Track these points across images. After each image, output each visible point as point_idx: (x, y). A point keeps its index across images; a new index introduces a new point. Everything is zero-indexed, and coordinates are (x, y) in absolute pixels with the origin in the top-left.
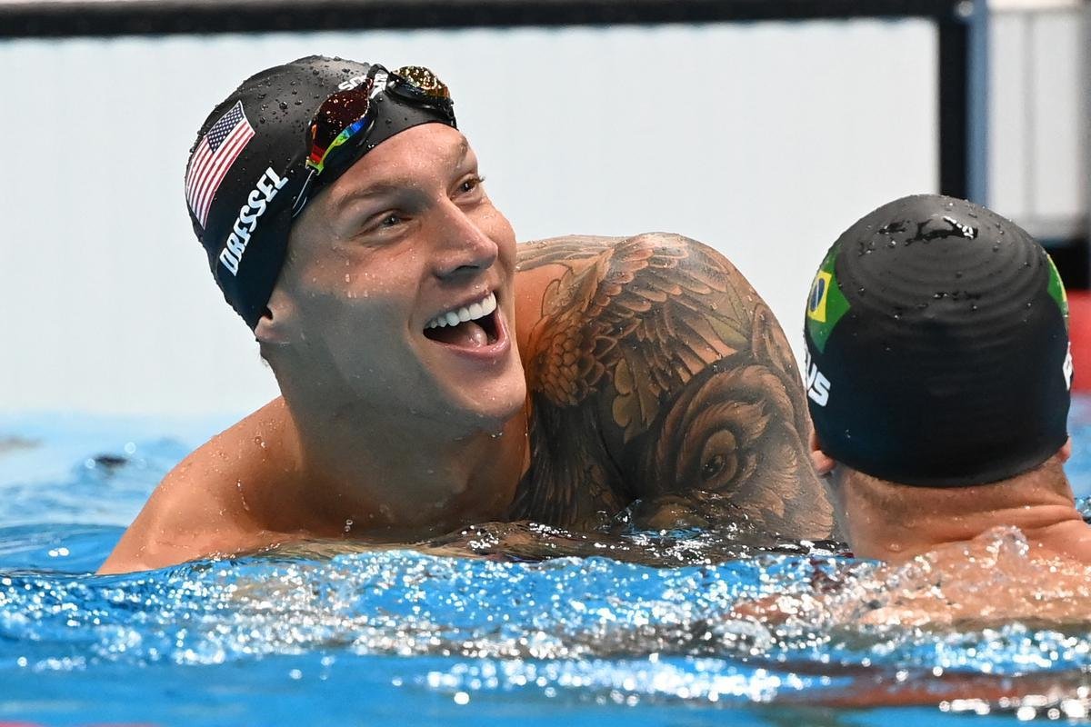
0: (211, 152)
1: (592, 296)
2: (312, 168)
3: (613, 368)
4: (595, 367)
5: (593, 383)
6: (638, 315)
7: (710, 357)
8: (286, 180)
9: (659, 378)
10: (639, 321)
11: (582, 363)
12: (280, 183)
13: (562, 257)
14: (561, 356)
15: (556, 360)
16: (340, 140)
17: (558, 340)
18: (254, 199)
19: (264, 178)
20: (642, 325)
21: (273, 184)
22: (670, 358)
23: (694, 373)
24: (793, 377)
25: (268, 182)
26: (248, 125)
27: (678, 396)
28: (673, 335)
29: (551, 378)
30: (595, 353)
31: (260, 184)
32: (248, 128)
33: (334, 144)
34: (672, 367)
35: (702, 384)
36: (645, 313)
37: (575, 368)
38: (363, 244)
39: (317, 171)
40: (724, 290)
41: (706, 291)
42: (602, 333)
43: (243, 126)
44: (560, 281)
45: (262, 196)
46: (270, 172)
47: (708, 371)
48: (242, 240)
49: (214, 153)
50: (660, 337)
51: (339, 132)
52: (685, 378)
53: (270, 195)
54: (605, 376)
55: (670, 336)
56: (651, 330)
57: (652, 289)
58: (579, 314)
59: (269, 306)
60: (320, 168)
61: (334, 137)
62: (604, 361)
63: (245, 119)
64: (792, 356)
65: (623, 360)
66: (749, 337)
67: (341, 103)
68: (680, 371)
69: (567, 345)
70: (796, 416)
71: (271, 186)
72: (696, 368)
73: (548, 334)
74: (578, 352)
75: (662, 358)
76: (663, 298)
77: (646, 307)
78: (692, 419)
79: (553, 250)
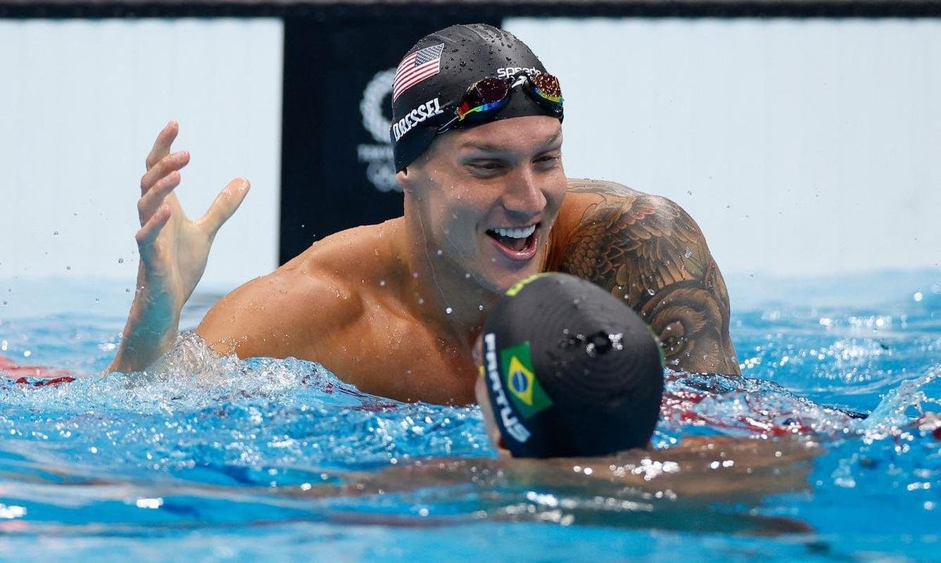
0: (413, 65)
1: (616, 220)
2: (458, 115)
3: (618, 267)
4: (606, 264)
5: (603, 273)
6: (640, 240)
7: (678, 278)
8: (442, 111)
9: (643, 281)
10: (640, 243)
11: (599, 259)
12: (438, 111)
13: (603, 191)
14: (586, 251)
15: (582, 251)
16: (479, 109)
17: (587, 239)
18: (421, 110)
19: (431, 102)
20: (641, 247)
21: (435, 109)
22: (654, 271)
23: (667, 284)
24: (725, 304)
25: (433, 105)
26: (438, 64)
28: (660, 258)
29: (576, 261)
30: (609, 256)
31: (428, 104)
32: (437, 66)
33: (475, 109)
34: (653, 276)
35: (670, 292)
36: (645, 240)
37: (594, 261)
38: (468, 169)
39: (460, 118)
40: (696, 242)
41: (684, 240)
42: (615, 244)
43: (436, 62)
44: (597, 205)
45: (426, 111)
46: (436, 101)
47: (676, 285)
48: (407, 126)
49: (415, 67)
50: (651, 257)
51: (481, 104)
52: (660, 285)
53: (430, 115)
54: (611, 271)
55: (657, 258)
56: (646, 250)
57: (654, 228)
58: (604, 228)
59: (407, 168)
60: (462, 118)
61: (477, 106)
62: (613, 261)
63: (439, 59)
64: (727, 293)
65: (624, 265)
66: (705, 273)
67: (491, 85)
68: (658, 280)
69: (591, 246)
70: (723, 326)
71: (433, 108)
72: (668, 282)
73: (581, 233)
74: (597, 251)
76: (658, 235)
77: (648, 237)
79: (598, 186)
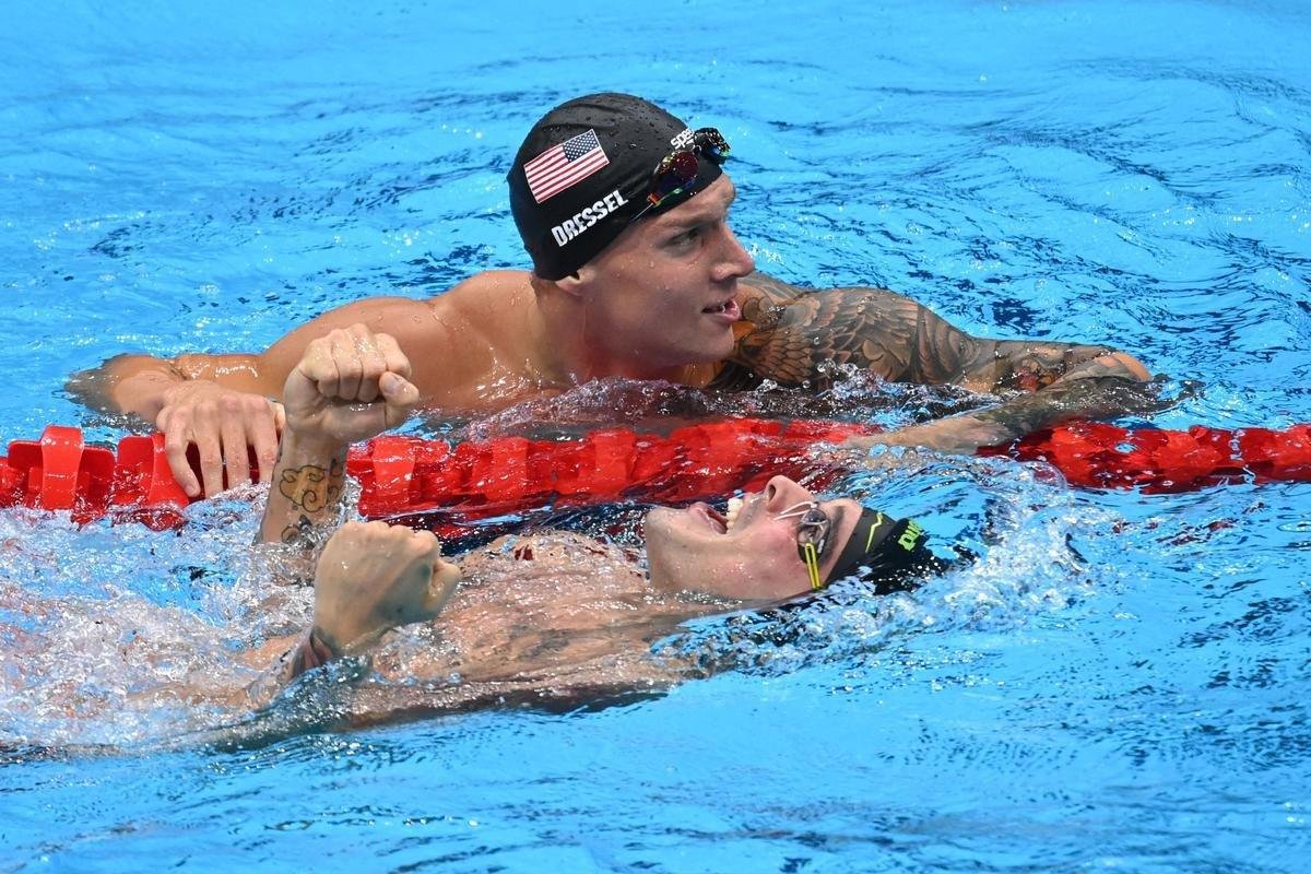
0: (566, 160)
8: (626, 201)
9: (899, 334)
12: (621, 202)
18: (599, 207)
19: (611, 196)
21: (617, 201)
25: (614, 199)
26: (603, 153)
27: (917, 335)
31: (606, 199)
32: (603, 157)
39: (655, 204)
43: (598, 153)
45: (605, 206)
46: (616, 193)
48: (577, 228)
49: (569, 162)
52: (914, 324)
53: (611, 209)
59: (579, 271)
60: (658, 203)
63: (600, 148)
71: (614, 202)
75: (894, 324)
78: (934, 340)
